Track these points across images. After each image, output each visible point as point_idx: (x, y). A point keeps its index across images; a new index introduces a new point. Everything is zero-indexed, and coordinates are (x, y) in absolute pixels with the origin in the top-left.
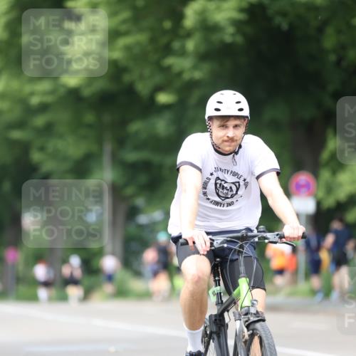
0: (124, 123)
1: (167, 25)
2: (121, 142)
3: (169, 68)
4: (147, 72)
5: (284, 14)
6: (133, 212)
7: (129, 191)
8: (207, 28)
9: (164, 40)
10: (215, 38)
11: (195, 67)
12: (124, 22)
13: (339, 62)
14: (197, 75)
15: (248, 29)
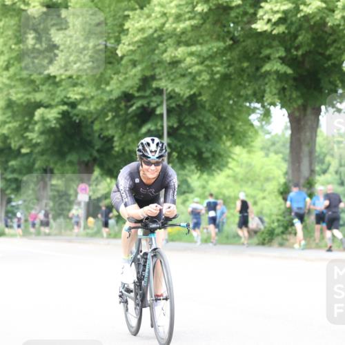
0: (7, 162)
1: (26, 119)
2: (5, 169)
3: (27, 137)
4: (16, 139)
5: (77, 115)
6: (9, 201)
7: (8, 192)
8: (45, 121)
9: (25, 125)
10: (48, 125)
11: (38, 137)
12: (8, 117)
13: (99, 136)
14: (39, 141)
15: (62, 122)
